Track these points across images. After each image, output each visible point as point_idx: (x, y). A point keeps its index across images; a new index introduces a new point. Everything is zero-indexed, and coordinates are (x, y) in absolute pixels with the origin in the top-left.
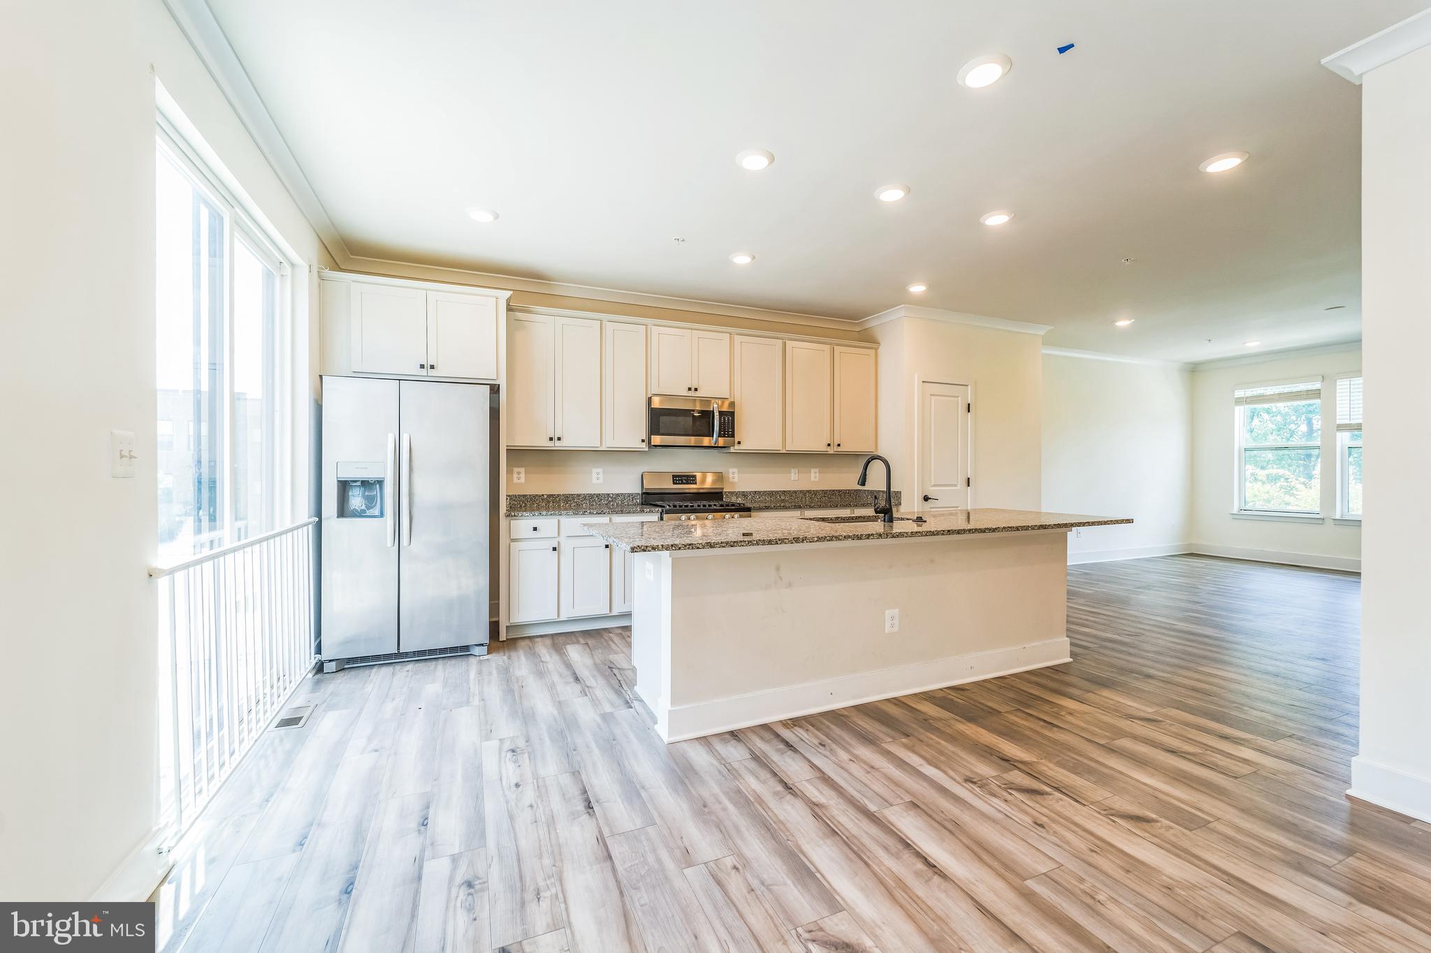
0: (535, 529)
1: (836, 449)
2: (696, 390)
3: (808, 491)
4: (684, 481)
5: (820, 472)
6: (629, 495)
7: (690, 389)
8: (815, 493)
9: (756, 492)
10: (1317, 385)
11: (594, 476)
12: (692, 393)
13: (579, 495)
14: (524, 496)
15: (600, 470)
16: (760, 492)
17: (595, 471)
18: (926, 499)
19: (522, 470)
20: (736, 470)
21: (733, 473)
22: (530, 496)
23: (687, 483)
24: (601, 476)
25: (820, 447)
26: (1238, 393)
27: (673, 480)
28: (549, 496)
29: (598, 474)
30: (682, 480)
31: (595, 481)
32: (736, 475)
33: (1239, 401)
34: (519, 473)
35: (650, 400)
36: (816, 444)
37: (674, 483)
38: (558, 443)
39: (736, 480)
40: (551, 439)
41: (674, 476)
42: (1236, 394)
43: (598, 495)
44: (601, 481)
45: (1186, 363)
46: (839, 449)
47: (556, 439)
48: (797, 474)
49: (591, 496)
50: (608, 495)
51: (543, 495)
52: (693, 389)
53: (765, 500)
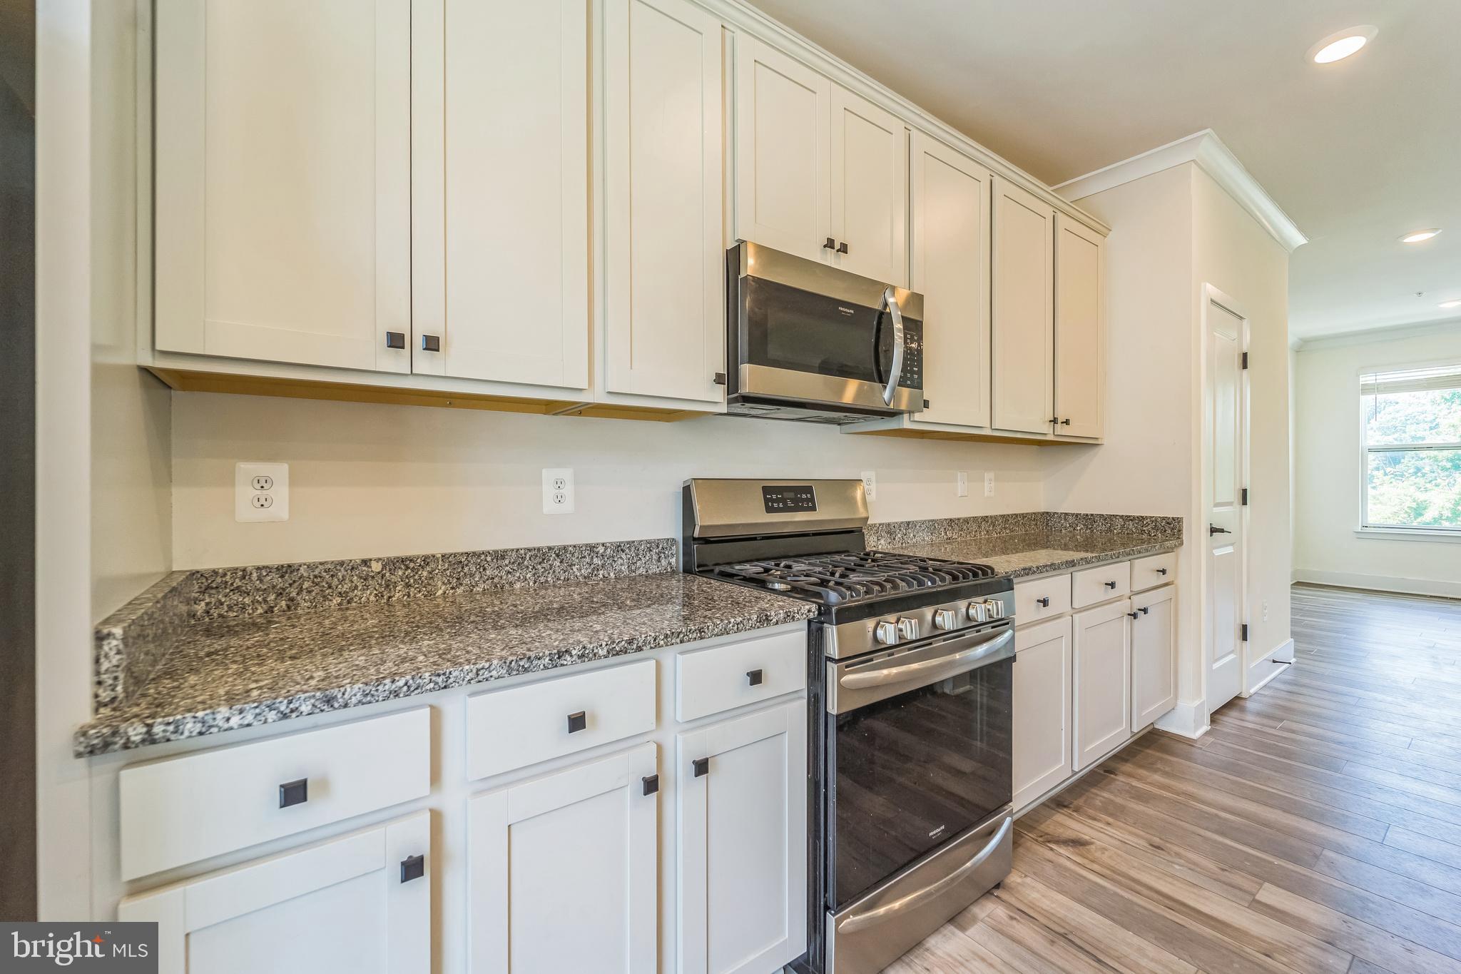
1: (1061, 430)
2: (844, 249)
3: (985, 519)
4: (790, 504)
5: (997, 480)
6: (651, 545)
7: (830, 244)
8: (993, 521)
9: (908, 523)
11: (548, 491)
12: (831, 259)
13: (500, 555)
14: (285, 570)
15: (566, 474)
16: (915, 524)
17: (549, 475)
18: (1213, 530)
19: (279, 471)
21: (869, 482)
22: (310, 567)
23: (797, 509)
24: (568, 490)
25: (1037, 425)
26: (1364, 379)
27: (766, 501)
28: (392, 564)
29: (559, 484)
30: (785, 503)
31: (549, 506)
32: (876, 488)
33: (1367, 389)
34: (263, 483)
35: (733, 257)
36: (1035, 422)
37: (769, 510)
38: (425, 363)
39: (878, 497)
40: (396, 341)
41: (766, 490)
42: (1361, 379)
43: (561, 552)
44: (568, 506)
46: (1065, 431)
47: (419, 342)
48: (966, 483)
49: (541, 555)
50: (592, 548)
51: (365, 562)
52: (837, 246)
53: (924, 540)
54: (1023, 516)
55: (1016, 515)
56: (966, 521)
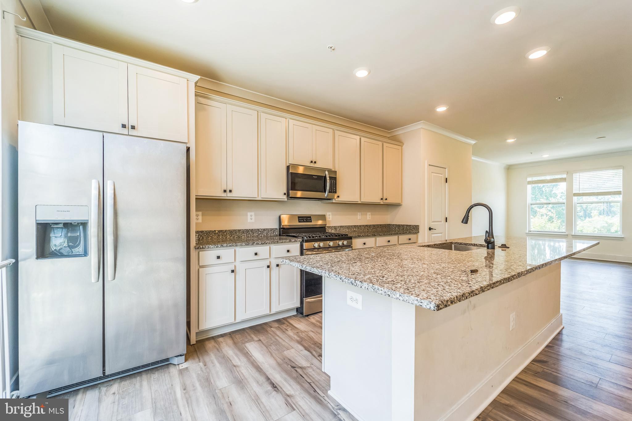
0: (218, 257)
1: (385, 201)
2: (315, 162)
3: (367, 226)
4: (305, 220)
5: (371, 215)
6: (271, 229)
7: (312, 162)
8: (370, 226)
9: (341, 226)
10: (564, 176)
11: (249, 217)
12: (312, 165)
13: (239, 231)
14: (202, 232)
15: (253, 213)
16: (343, 226)
17: (249, 214)
18: (430, 229)
19: (200, 213)
20: (330, 213)
21: (329, 215)
22: (206, 231)
23: (307, 222)
24: (253, 217)
25: (377, 200)
27: (299, 220)
28: (220, 231)
29: (251, 216)
30: (303, 220)
31: (249, 220)
32: (331, 217)
33: (530, 183)
34: (198, 215)
35: (288, 168)
36: (375, 199)
37: (299, 222)
38: (229, 194)
39: (331, 219)
40: (225, 191)
41: (299, 217)
42: (528, 179)
43: (252, 230)
44: (253, 221)
45: (507, 165)
46: (386, 201)
47: (228, 191)
48: (361, 216)
49: (247, 231)
50: (258, 230)
51: (215, 231)
52: (313, 162)
53: (346, 231)
54: (381, 225)
55: (378, 225)
56: (360, 226)
